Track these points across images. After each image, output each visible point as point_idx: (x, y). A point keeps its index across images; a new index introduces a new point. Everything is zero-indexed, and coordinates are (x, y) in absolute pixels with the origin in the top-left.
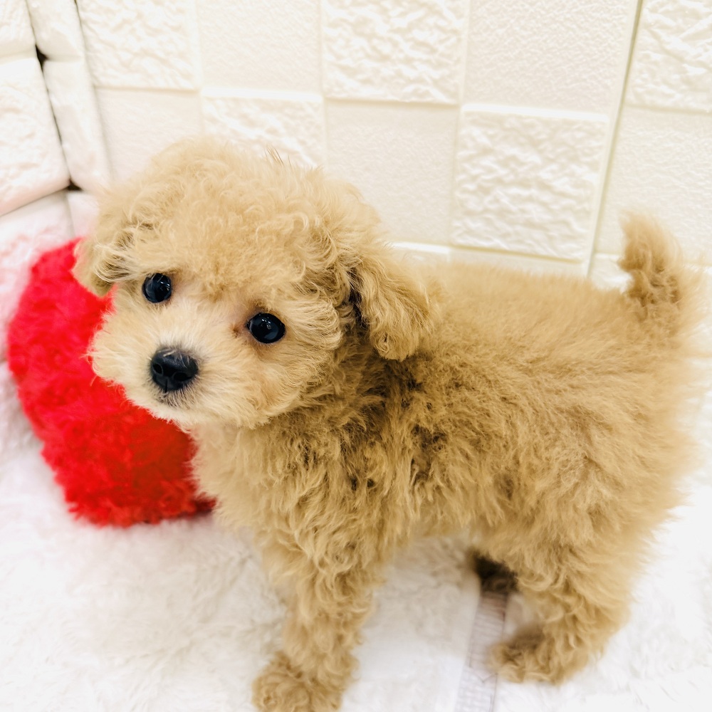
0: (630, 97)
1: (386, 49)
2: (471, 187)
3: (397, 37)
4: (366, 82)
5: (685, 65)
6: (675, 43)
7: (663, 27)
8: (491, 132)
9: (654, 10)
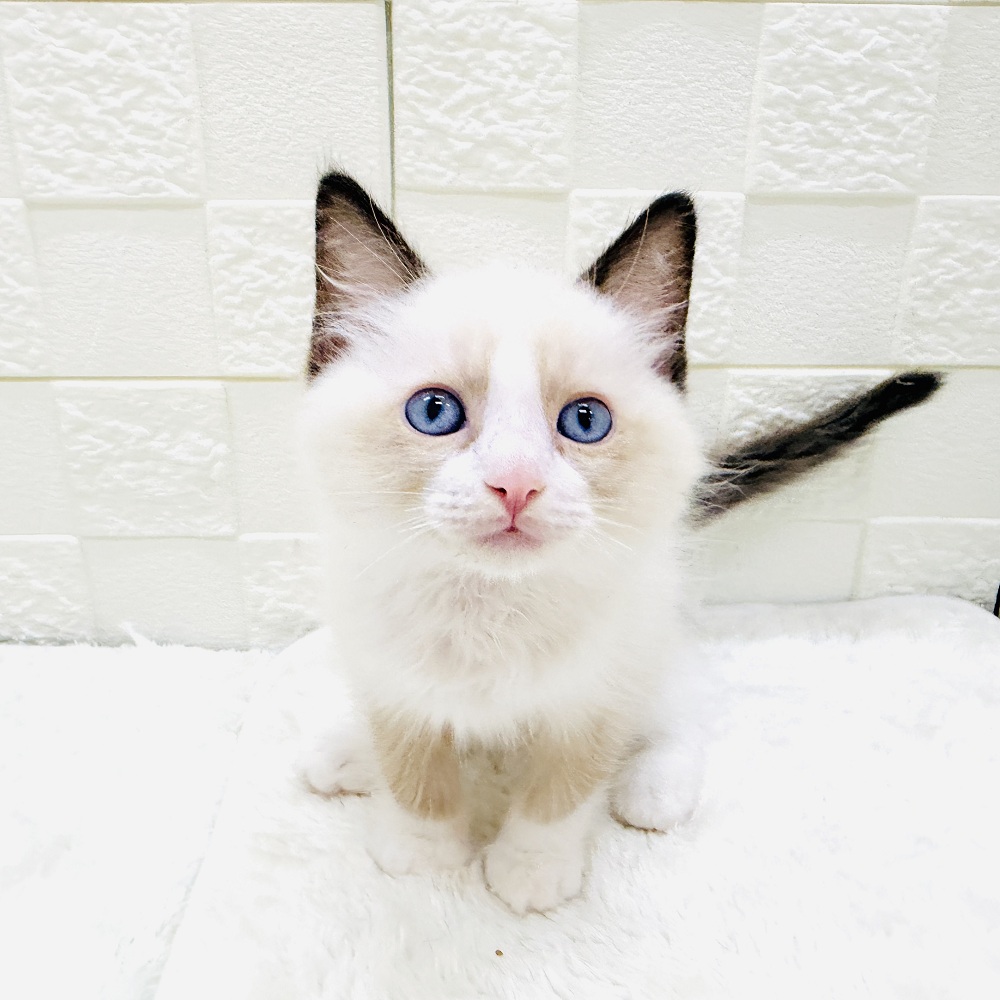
0: (399, 179)
1: (101, 135)
2: (237, 300)
3: (112, 120)
4: (79, 177)
5: (451, 140)
6: (434, 116)
7: (420, 99)
8: (248, 230)
9: (405, 82)
